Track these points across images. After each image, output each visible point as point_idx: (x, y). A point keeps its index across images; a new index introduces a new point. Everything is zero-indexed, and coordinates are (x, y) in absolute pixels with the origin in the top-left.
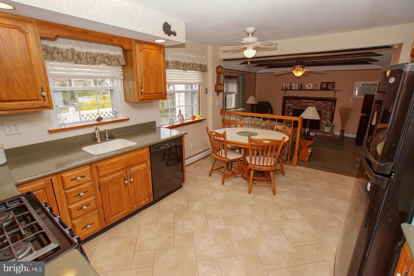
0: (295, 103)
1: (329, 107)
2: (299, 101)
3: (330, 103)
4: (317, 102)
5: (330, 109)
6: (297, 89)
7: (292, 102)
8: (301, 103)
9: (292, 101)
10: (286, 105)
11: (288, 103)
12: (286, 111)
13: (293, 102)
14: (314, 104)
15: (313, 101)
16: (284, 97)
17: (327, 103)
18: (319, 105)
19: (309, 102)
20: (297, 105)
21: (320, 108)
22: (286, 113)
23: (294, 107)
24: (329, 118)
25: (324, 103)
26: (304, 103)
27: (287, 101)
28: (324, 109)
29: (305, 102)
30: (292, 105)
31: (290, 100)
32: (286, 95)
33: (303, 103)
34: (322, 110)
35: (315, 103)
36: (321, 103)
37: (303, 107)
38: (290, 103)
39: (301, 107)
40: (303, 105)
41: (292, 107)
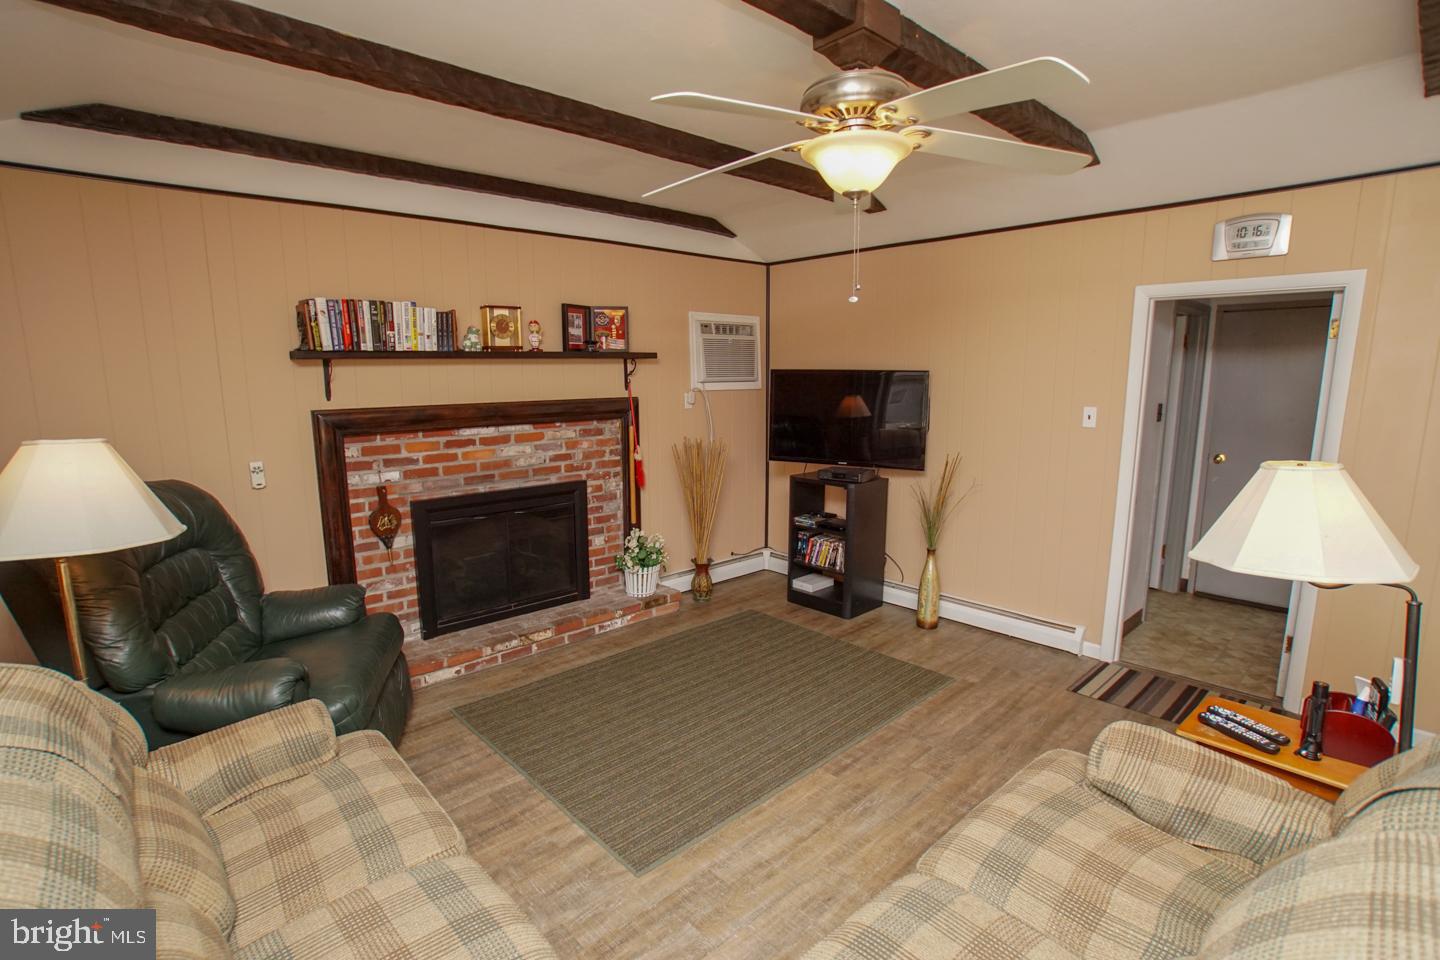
0: (420, 455)
1: (611, 452)
2: (443, 439)
3: (612, 428)
4: (549, 433)
5: (615, 464)
7: (396, 449)
8: (459, 451)
9: (390, 441)
10: (354, 480)
11: (367, 466)
13: (404, 454)
14: (537, 448)
15: (528, 428)
16: (315, 415)
17: (600, 432)
18: (564, 451)
19: (505, 439)
20: (434, 472)
21: (571, 468)
22: (365, 547)
23: (418, 489)
24: (620, 514)
25: (586, 433)
26: (478, 447)
27: (352, 451)
28: (591, 471)
29: (485, 441)
30: (394, 475)
31: (378, 441)
32: (335, 404)
33: (469, 449)
34: (583, 474)
35: (541, 437)
36: (568, 432)
37: (478, 477)
38: (382, 464)
39: (462, 482)
40: (475, 465)
41: (404, 492)
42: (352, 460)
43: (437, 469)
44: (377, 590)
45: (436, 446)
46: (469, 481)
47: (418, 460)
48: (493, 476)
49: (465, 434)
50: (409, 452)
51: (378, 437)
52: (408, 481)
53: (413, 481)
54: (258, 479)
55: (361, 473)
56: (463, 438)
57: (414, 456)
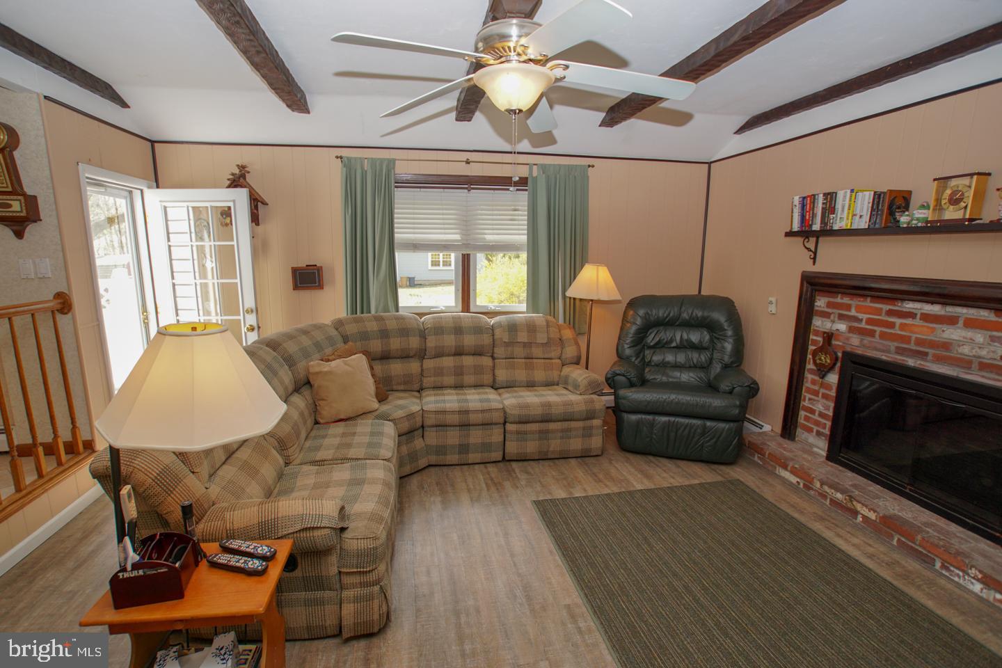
0: (864, 317)
2: (886, 307)
6: (863, 224)
7: (848, 307)
8: (898, 321)
9: (846, 300)
10: (818, 323)
11: (826, 315)
12: (810, 356)
13: (853, 313)
14: (993, 339)
15: (986, 314)
16: (805, 275)
19: (951, 320)
20: (871, 333)
22: (811, 371)
23: (855, 340)
26: (917, 322)
27: (821, 303)
29: (926, 317)
30: (842, 327)
31: (839, 300)
32: (817, 267)
33: (909, 321)
35: (1001, 326)
37: (911, 350)
38: (837, 316)
39: (893, 349)
40: (910, 337)
41: (846, 342)
42: (820, 309)
43: (875, 331)
44: (813, 405)
45: (879, 312)
46: (900, 351)
47: (861, 320)
48: (926, 354)
49: (907, 306)
50: (857, 312)
51: (840, 296)
52: (851, 335)
53: (855, 336)
54: (773, 308)
55: (824, 319)
56: (904, 310)
57: (860, 316)
